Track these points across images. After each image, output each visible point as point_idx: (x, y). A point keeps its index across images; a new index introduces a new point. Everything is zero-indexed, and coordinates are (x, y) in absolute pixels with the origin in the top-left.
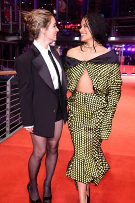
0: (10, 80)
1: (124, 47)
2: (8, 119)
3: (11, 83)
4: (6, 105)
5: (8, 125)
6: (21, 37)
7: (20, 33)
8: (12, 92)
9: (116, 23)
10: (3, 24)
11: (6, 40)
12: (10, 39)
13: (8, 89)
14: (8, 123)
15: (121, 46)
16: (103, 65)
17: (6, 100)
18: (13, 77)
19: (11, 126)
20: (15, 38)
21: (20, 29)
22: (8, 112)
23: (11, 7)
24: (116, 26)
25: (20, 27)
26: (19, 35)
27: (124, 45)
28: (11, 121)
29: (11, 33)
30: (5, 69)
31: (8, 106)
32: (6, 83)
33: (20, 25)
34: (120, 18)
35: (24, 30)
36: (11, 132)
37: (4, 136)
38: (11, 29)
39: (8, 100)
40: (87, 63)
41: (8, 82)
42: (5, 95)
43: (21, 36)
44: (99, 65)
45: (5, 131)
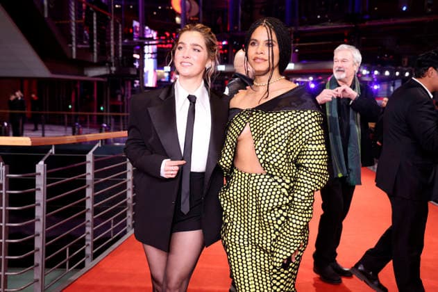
0: (94, 153)
1: (313, 82)
2: (88, 229)
3: (95, 158)
4: (84, 202)
5: (90, 243)
6: (113, 69)
7: (113, 61)
8: (96, 176)
9: (295, 38)
10: (80, 46)
11: (86, 76)
12: (93, 73)
13: (90, 169)
14: (89, 237)
15: (306, 80)
16: (278, 115)
17: (84, 191)
18: (99, 145)
19: (95, 244)
20: (102, 71)
21: (112, 54)
22: (89, 216)
23: (95, 14)
24: (295, 42)
25: (112, 50)
26: (111, 65)
27: (311, 78)
28: (95, 233)
29: (95, 60)
30: (84, 130)
31: (89, 204)
32: (85, 158)
33: (112, 46)
34: (301, 29)
35: (120, 56)
36: (95, 256)
37: (82, 265)
38: (95, 54)
39: (89, 192)
40: (251, 112)
41: (90, 157)
42: (83, 182)
43: (115, 66)
44: (271, 115)
45: (83, 254)
